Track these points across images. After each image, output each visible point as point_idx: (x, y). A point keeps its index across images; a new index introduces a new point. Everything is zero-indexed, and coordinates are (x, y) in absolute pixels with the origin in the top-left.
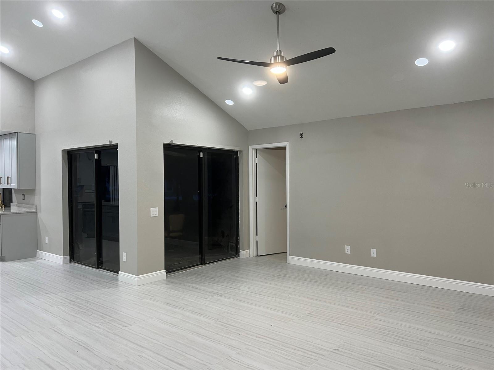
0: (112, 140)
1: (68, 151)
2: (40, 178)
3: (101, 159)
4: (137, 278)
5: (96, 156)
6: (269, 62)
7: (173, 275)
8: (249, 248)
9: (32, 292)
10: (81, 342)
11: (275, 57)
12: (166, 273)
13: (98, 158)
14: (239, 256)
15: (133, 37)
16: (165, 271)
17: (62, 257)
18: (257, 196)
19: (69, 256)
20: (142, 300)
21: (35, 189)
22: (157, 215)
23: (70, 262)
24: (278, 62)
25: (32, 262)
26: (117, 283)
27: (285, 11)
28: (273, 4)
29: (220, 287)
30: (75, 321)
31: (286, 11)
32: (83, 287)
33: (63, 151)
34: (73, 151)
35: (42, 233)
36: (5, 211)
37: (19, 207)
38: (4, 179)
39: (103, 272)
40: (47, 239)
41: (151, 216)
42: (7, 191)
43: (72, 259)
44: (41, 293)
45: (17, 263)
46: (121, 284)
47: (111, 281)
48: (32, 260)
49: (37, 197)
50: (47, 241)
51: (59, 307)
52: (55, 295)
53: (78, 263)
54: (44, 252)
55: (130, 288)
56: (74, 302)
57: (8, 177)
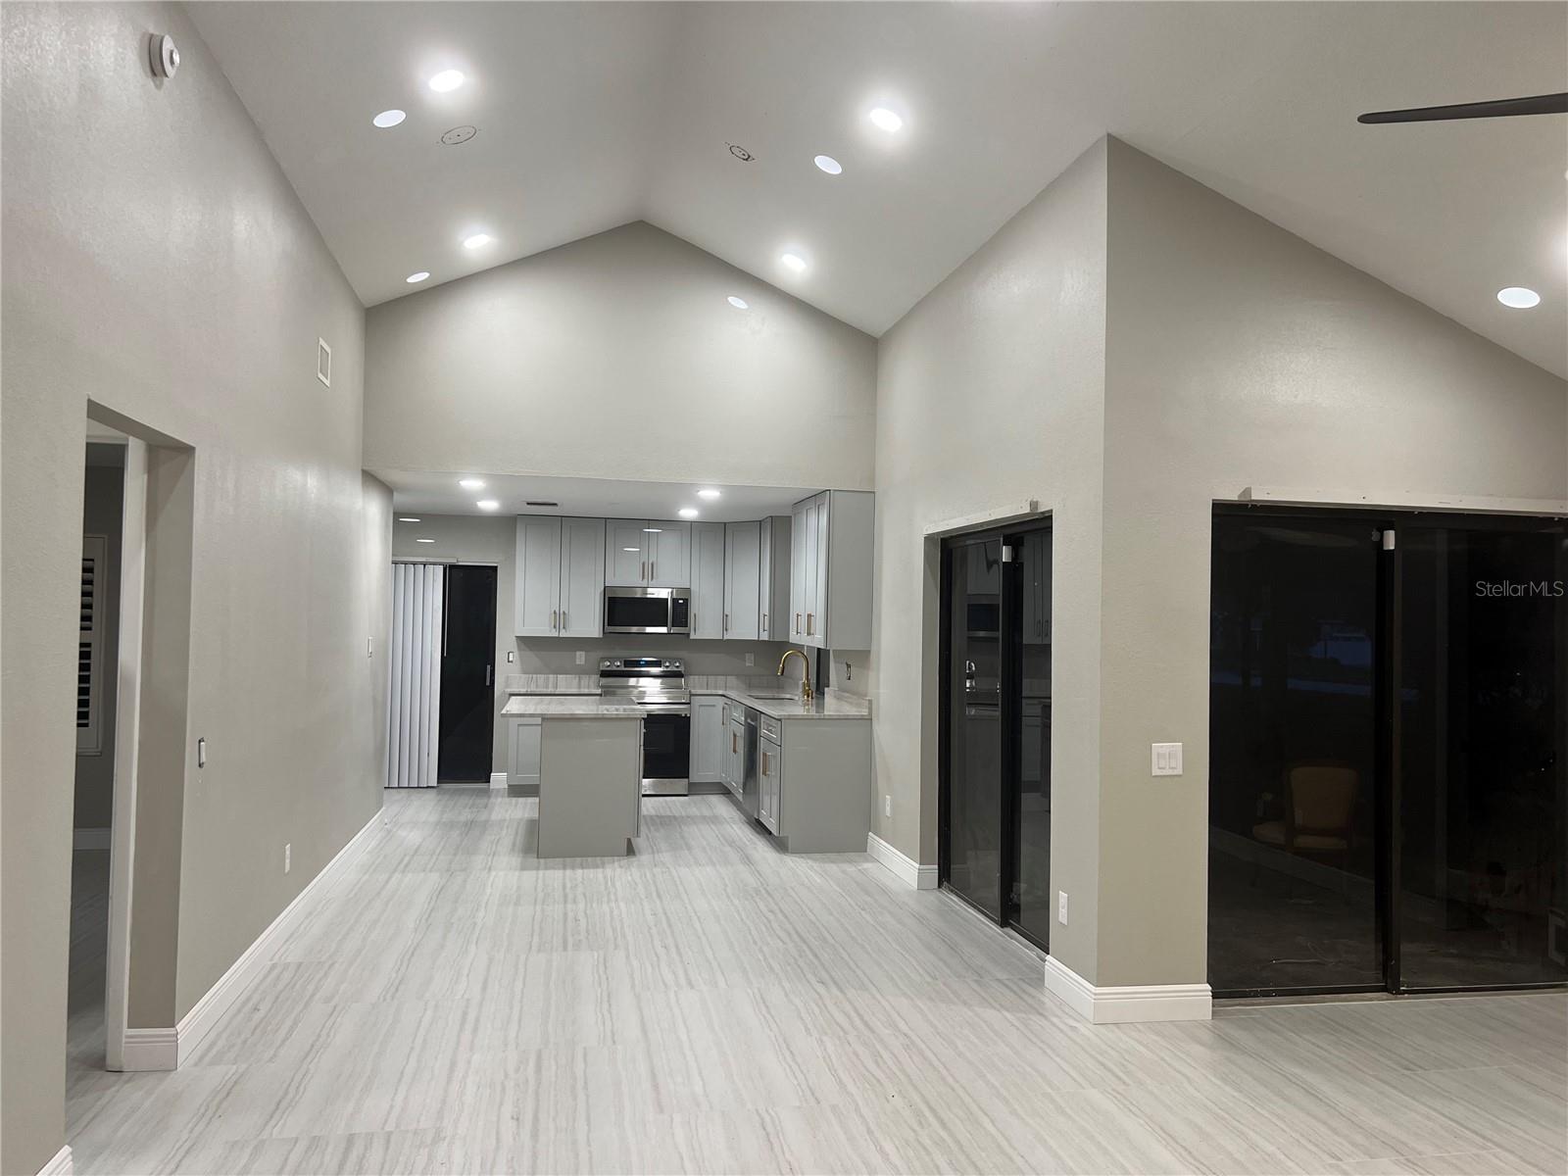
0: (1039, 500)
1: (942, 539)
3: (1022, 564)
4: (1095, 994)
5: (1006, 554)
9: (789, 968)
12: (1214, 997)
13: (1013, 559)
15: (1102, 133)
16: (1210, 988)
17: (917, 866)
19: (936, 867)
20: (1083, 1088)
21: (869, 651)
22: (1179, 771)
23: (939, 887)
26: (1031, 990)
29: (1428, 1118)
32: (928, 983)
33: (929, 539)
34: (952, 537)
35: (881, 784)
36: (814, 708)
37: (839, 698)
38: (803, 621)
39: (1014, 942)
40: (888, 802)
41: (1156, 772)
42: (821, 655)
43: (945, 876)
44: (809, 976)
45: (810, 862)
46: (1046, 1000)
47: (1021, 983)
48: (850, 862)
49: (872, 675)
50: (888, 809)
51: (825, 1038)
52: (839, 993)
53: (957, 895)
54: (882, 842)
55: (1066, 1024)
56: (873, 1032)
57: (809, 616)
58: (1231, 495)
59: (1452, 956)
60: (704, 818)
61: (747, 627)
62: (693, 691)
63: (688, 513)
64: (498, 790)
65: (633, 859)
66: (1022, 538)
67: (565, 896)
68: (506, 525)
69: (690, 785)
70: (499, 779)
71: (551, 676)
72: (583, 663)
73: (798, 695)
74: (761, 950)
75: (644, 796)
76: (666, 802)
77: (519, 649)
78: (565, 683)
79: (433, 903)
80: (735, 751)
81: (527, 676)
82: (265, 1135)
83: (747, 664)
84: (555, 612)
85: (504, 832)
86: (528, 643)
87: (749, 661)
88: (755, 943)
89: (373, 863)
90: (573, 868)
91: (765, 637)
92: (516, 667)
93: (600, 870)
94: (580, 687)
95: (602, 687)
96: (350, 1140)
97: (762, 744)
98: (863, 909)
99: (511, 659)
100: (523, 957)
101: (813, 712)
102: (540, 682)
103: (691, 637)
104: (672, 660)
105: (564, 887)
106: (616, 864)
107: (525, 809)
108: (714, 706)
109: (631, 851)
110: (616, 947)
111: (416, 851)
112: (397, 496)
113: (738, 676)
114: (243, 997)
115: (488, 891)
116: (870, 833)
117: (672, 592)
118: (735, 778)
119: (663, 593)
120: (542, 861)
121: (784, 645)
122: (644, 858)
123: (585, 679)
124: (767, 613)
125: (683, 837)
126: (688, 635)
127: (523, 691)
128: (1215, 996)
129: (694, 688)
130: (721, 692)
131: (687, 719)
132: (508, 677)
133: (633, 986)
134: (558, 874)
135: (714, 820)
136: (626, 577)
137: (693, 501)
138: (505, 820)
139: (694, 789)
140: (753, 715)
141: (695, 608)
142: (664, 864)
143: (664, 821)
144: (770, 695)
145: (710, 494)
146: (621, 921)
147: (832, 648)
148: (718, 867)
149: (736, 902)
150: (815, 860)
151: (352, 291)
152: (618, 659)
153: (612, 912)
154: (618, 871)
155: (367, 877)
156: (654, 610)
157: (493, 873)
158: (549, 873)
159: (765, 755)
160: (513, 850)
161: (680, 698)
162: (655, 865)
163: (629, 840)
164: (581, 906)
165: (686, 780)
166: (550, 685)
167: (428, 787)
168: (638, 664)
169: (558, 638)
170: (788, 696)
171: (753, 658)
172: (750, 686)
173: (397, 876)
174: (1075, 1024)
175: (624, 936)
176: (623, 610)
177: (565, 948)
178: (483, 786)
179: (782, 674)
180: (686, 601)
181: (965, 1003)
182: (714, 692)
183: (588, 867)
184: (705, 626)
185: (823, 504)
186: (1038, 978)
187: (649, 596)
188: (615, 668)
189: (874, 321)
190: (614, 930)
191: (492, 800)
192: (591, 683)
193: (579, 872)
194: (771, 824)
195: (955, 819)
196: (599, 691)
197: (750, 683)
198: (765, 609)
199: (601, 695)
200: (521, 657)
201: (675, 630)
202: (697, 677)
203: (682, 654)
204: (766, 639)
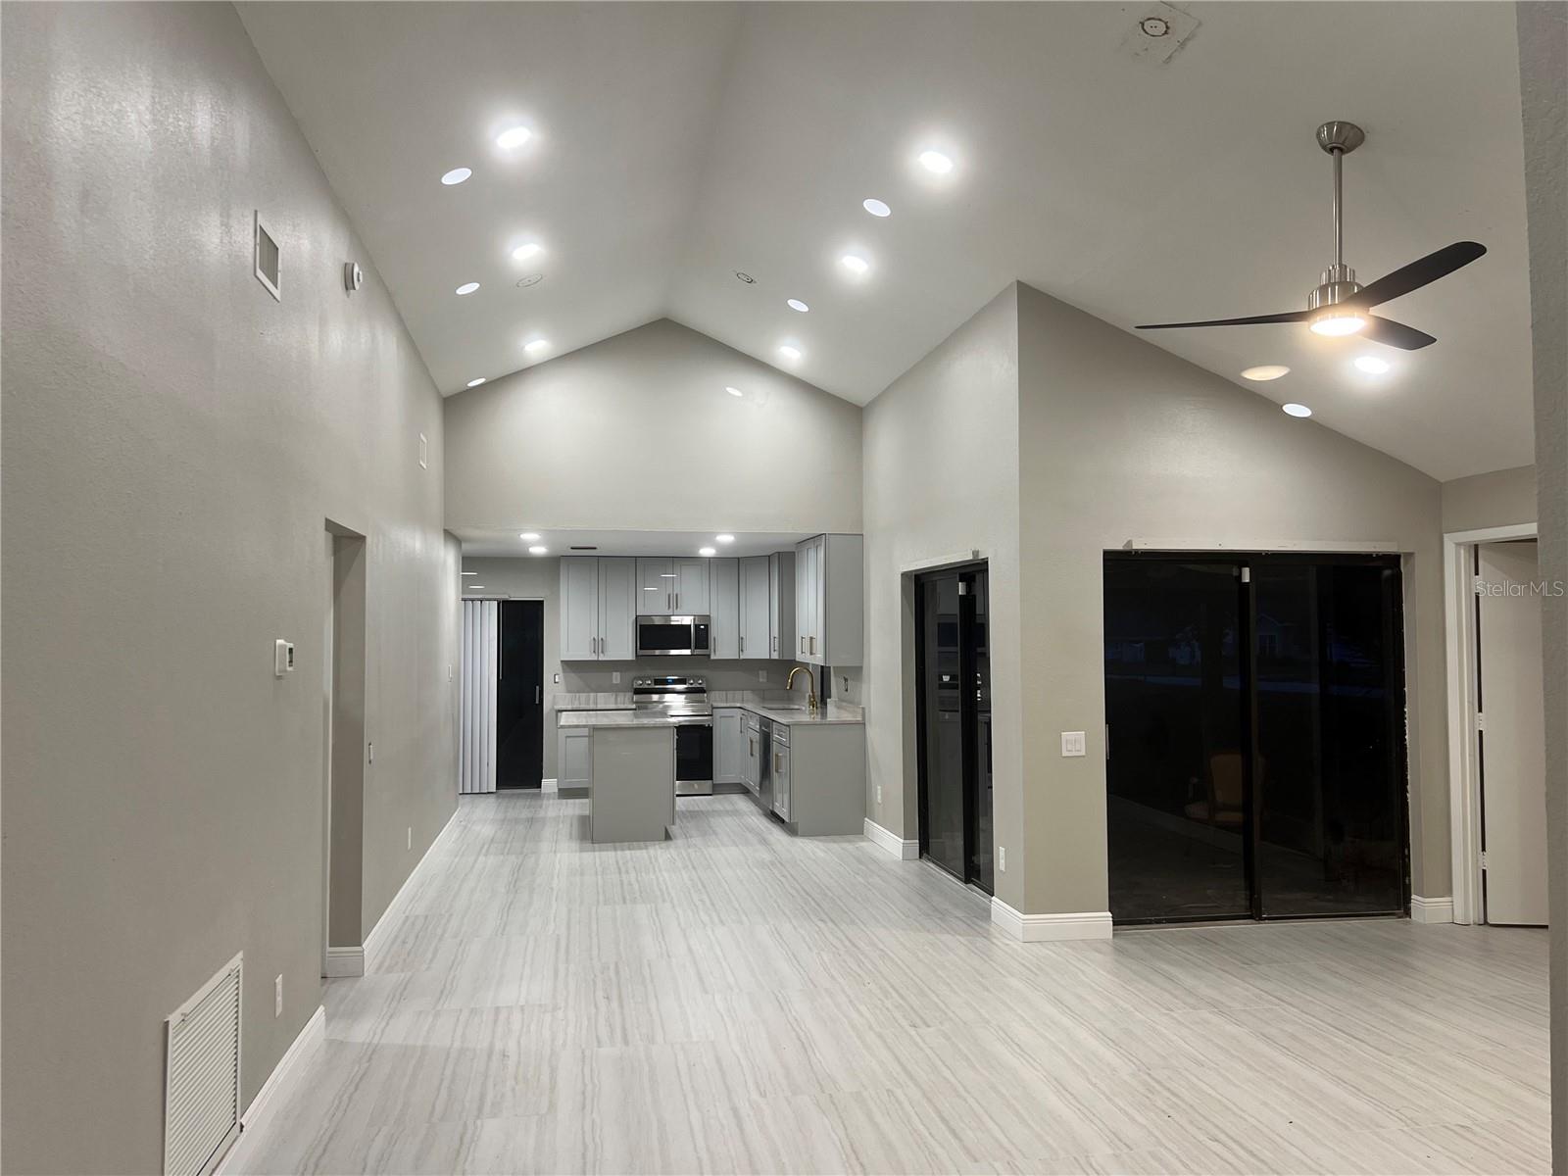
0: (977, 550)
1: (914, 576)
2: (869, 641)
3: (972, 596)
4: (1024, 920)
5: (961, 589)
6: (1307, 310)
7: (1137, 934)
8: (1449, 891)
9: (797, 912)
10: (805, 1034)
11: (1323, 289)
13: (968, 592)
14: (1408, 913)
15: (1014, 280)
16: (1111, 916)
17: (902, 841)
18: (1480, 710)
19: (917, 841)
20: (1004, 976)
21: (861, 668)
22: (1083, 753)
23: (920, 857)
24: (1333, 305)
25: (846, 845)
26: (984, 925)
27: (1366, 139)
28: (1319, 129)
30: (826, 990)
31: (1368, 137)
32: (903, 920)
33: (904, 575)
34: (923, 574)
35: (874, 776)
36: (819, 716)
37: (839, 708)
38: (807, 642)
39: (974, 893)
40: (879, 792)
41: (1065, 754)
42: (824, 672)
43: (924, 849)
44: (812, 917)
45: (816, 842)
46: (991, 929)
47: (975, 919)
48: (849, 841)
49: (864, 686)
50: (879, 797)
51: (822, 952)
52: (833, 926)
53: (933, 862)
54: (876, 825)
55: (1003, 943)
56: (859, 949)
57: (811, 638)
58: (1118, 545)
59: (1329, 901)
60: (727, 812)
61: (760, 647)
62: (715, 705)
63: (707, 552)
64: (549, 794)
65: (670, 842)
66: (974, 577)
67: (619, 869)
68: (552, 565)
69: (715, 786)
70: (549, 784)
71: (592, 694)
72: (619, 682)
73: (805, 706)
74: (776, 902)
75: (678, 796)
76: (694, 800)
77: (564, 671)
78: (604, 700)
79: (515, 875)
80: (752, 755)
81: (571, 694)
82: (439, 1008)
83: (761, 680)
84: (594, 640)
85: (561, 826)
86: (570, 666)
87: (763, 677)
88: (771, 897)
89: (460, 849)
90: (623, 850)
91: (775, 656)
92: (561, 687)
93: (644, 851)
94: (616, 703)
95: (636, 702)
96: (497, 1010)
97: (775, 747)
98: (858, 874)
99: (557, 681)
100: (594, 909)
101: (818, 719)
102: (583, 699)
103: (712, 658)
104: (696, 678)
105: (617, 863)
106: (657, 846)
107: (576, 807)
108: (732, 717)
109: (668, 837)
110: (664, 901)
111: (492, 840)
112: (465, 546)
113: (753, 690)
114: (393, 936)
115: (557, 866)
116: (866, 819)
117: (694, 619)
118: (752, 779)
119: (687, 621)
120: (596, 845)
121: (793, 663)
122: (679, 842)
123: (621, 696)
124: (777, 636)
125: (711, 827)
126: (709, 656)
127: (569, 707)
128: (1115, 923)
129: (715, 701)
130: (738, 705)
131: (710, 729)
132: (555, 696)
133: (679, 924)
134: (611, 854)
135: (736, 813)
136: (655, 607)
137: (711, 542)
138: (559, 816)
139: (717, 790)
140: (766, 723)
141: (714, 632)
142: (695, 845)
143: (693, 815)
144: (781, 706)
145: (726, 539)
146: (666, 884)
147: (832, 664)
148: (740, 846)
149: (756, 870)
150: (820, 841)
151: (435, 387)
152: (649, 680)
153: (657, 879)
154: (659, 852)
155: (457, 860)
156: (678, 636)
157: (558, 855)
158: (604, 853)
159: (777, 755)
160: (571, 838)
161: (702, 710)
162: (689, 847)
163: (666, 830)
164: (633, 875)
165: (710, 782)
166: (591, 701)
167: (489, 793)
168: (666, 682)
169: (598, 662)
170: (796, 707)
171: (765, 675)
172: (764, 699)
173: (482, 858)
174: (1008, 942)
175: (669, 894)
176: (653, 636)
177: (625, 902)
178: (536, 791)
179: (791, 687)
180: (706, 626)
181: (928, 931)
182: (733, 705)
183: (633, 849)
184: (723, 648)
185: (820, 545)
186: (986, 915)
187: (672, 623)
188: (646, 686)
189: (858, 394)
190: (661, 890)
191: (545, 802)
192: (626, 700)
193: (628, 852)
194: (783, 813)
195: (932, 804)
196: (634, 706)
197: (764, 696)
198: (775, 632)
199: (635, 709)
200: (565, 678)
201: (697, 652)
202: (717, 692)
203: (704, 672)
204: (777, 658)
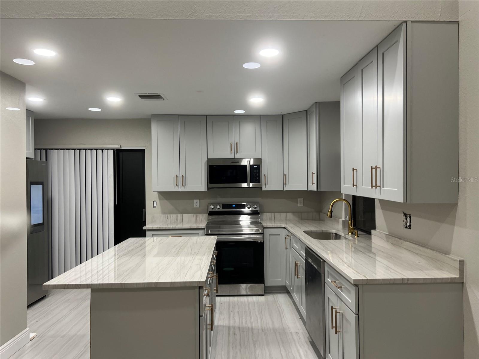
61: (299, 182)
62: (266, 225)
69: (266, 288)
71: (179, 215)
72: (197, 206)
77: (160, 199)
80: (297, 275)
81: (165, 215)
83: (299, 205)
84: (177, 176)
86: (165, 195)
87: (300, 203)
91: (313, 188)
92: (158, 209)
99: (155, 205)
102: (173, 220)
103: (263, 189)
104: (252, 204)
113: (293, 212)
117: (250, 161)
119: (244, 162)
123: (200, 217)
124: (315, 172)
126: (261, 188)
129: (266, 222)
130: (283, 226)
131: (262, 245)
132: (153, 216)
136: (221, 152)
139: (269, 290)
141: (265, 170)
152: (218, 204)
156: (238, 173)
161: (257, 231)
165: (262, 285)
166: (178, 221)
168: (231, 206)
169: (180, 192)
171: (302, 201)
172: (301, 219)
180: (259, 166)
182: (279, 225)
184: (271, 182)
188: (217, 210)
192: (202, 220)
197: (301, 217)
198: (314, 169)
200: (160, 203)
201: (251, 185)
202: (268, 214)
203: (259, 200)
204: (315, 189)
